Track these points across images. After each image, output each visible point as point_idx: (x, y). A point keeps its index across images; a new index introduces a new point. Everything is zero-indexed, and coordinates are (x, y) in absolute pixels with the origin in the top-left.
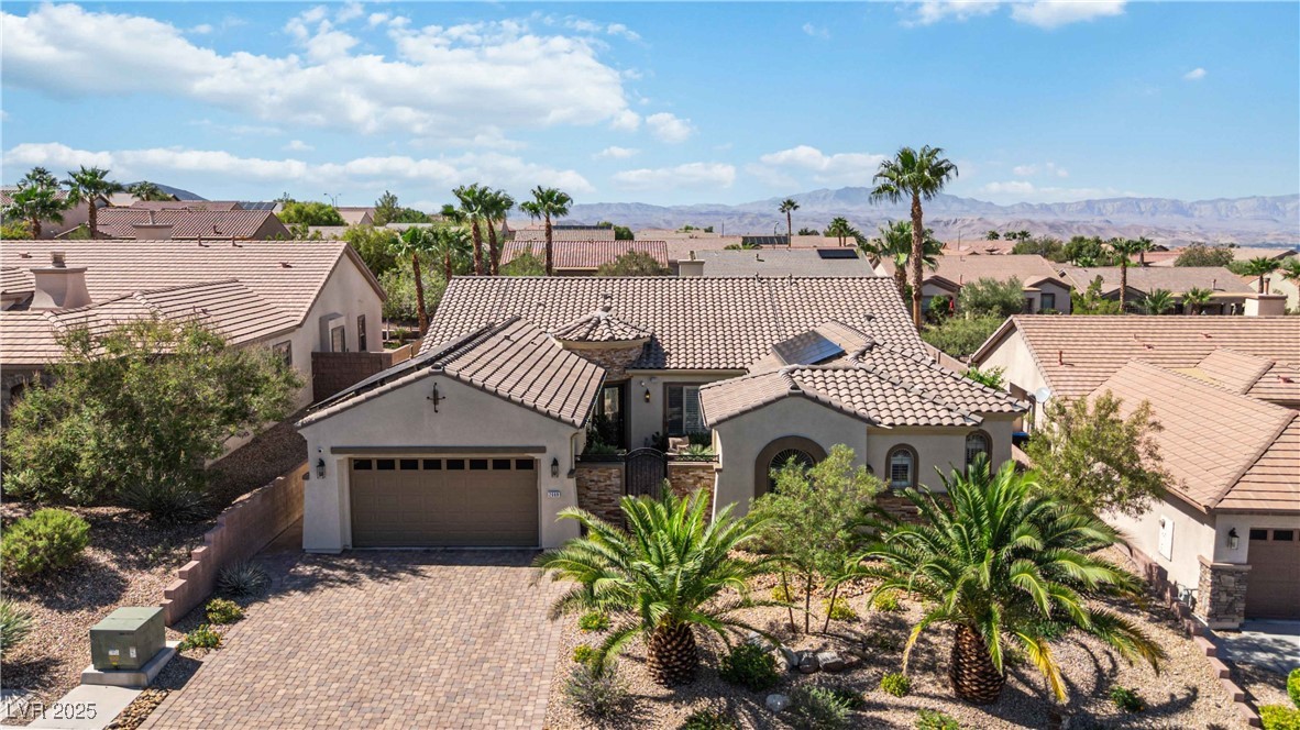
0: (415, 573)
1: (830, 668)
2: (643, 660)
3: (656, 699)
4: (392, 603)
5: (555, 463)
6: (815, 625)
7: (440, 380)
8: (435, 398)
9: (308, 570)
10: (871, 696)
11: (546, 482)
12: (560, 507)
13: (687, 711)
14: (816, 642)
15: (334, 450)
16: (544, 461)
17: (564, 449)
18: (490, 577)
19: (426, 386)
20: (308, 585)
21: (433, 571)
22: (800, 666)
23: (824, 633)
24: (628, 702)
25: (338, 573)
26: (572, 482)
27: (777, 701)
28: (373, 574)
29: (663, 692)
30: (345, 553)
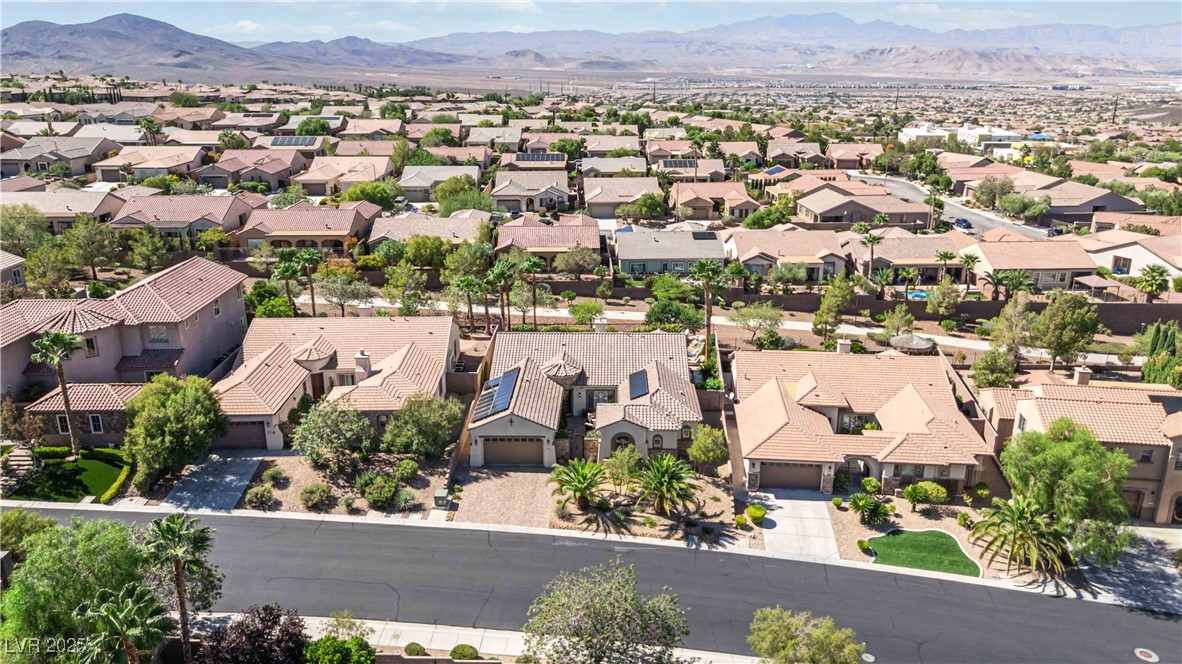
0: (507, 475)
1: (624, 505)
2: (575, 505)
3: (577, 514)
4: (503, 485)
5: (549, 441)
6: (623, 493)
7: (513, 416)
8: (511, 422)
9: (474, 474)
10: (634, 513)
11: (545, 446)
12: (549, 453)
13: (585, 517)
14: (623, 498)
15: (480, 437)
16: (545, 440)
17: (551, 436)
18: (529, 476)
19: (508, 419)
20: (476, 479)
21: (511, 474)
22: (617, 505)
23: (625, 495)
24: (570, 515)
25: (484, 475)
26: (554, 447)
27: (608, 514)
28: (495, 476)
29: (580, 512)
30: (483, 467)
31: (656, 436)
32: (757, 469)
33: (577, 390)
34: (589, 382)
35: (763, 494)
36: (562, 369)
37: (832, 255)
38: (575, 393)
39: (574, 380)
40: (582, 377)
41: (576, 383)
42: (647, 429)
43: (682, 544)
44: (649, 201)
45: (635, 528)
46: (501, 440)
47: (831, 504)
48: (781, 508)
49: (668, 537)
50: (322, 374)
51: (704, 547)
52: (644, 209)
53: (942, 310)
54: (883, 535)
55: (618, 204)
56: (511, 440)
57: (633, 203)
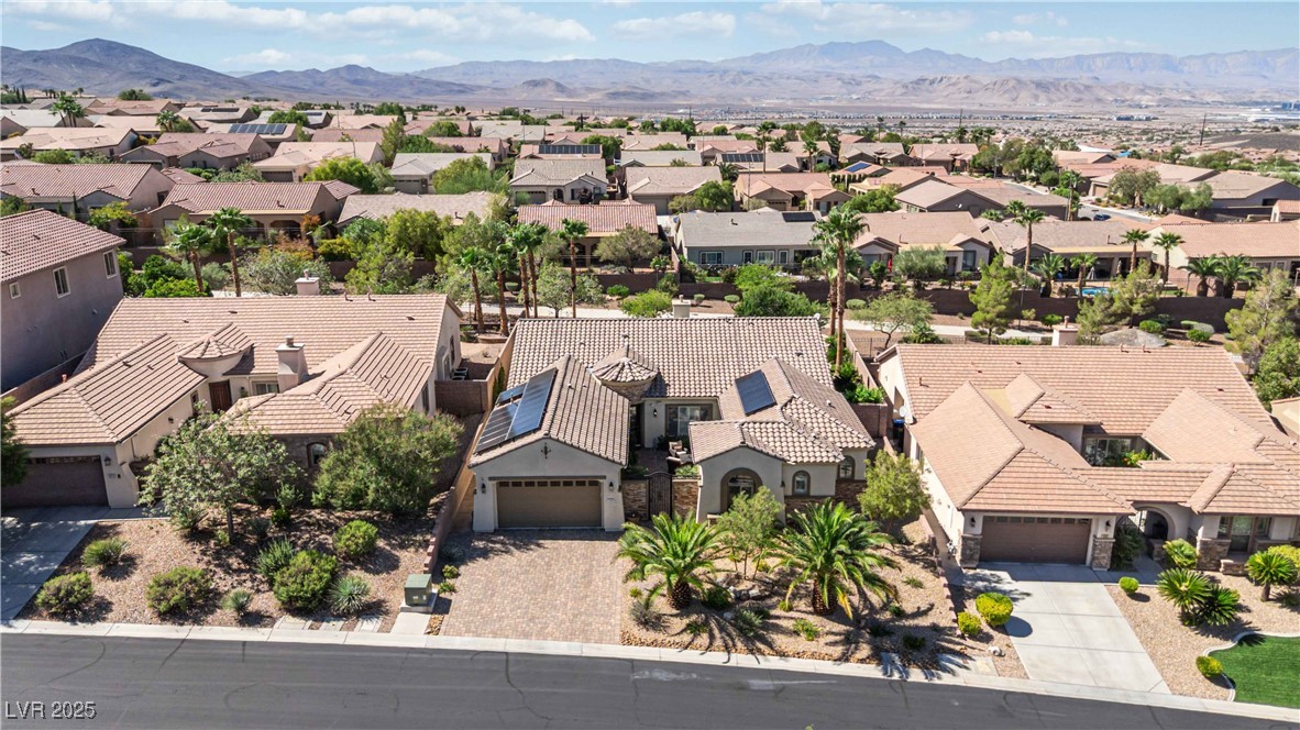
0: (539, 545)
1: (755, 598)
2: (664, 596)
3: (672, 616)
4: (532, 563)
5: (611, 485)
6: (750, 573)
7: (548, 441)
8: (546, 451)
9: (481, 544)
10: (773, 612)
11: (606, 494)
12: (612, 506)
13: (686, 621)
14: (748, 584)
15: (491, 479)
16: (605, 483)
17: (614, 476)
18: (579, 546)
19: (540, 446)
20: (485, 554)
21: (547, 543)
22: (740, 597)
23: (754, 579)
24: (659, 617)
25: (498, 546)
26: (620, 494)
27: (728, 615)
28: (518, 548)
29: (675, 612)
30: (496, 532)
31: (796, 474)
32: (978, 529)
33: (650, 405)
34: (671, 392)
35: (987, 572)
36: (626, 370)
37: (973, 240)
38: (648, 410)
39: (646, 388)
40: (657, 385)
41: (649, 394)
42: (783, 460)
43: (873, 671)
44: (713, 190)
45: (780, 640)
46: (528, 484)
47: (1117, 588)
48: (1028, 595)
49: (845, 658)
50: (228, 382)
51: (917, 675)
52: (706, 201)
53: (1136, 309)
54: (1230, 644)
55: (672, 197)
56: (545, 484)
57: (692, 193)
